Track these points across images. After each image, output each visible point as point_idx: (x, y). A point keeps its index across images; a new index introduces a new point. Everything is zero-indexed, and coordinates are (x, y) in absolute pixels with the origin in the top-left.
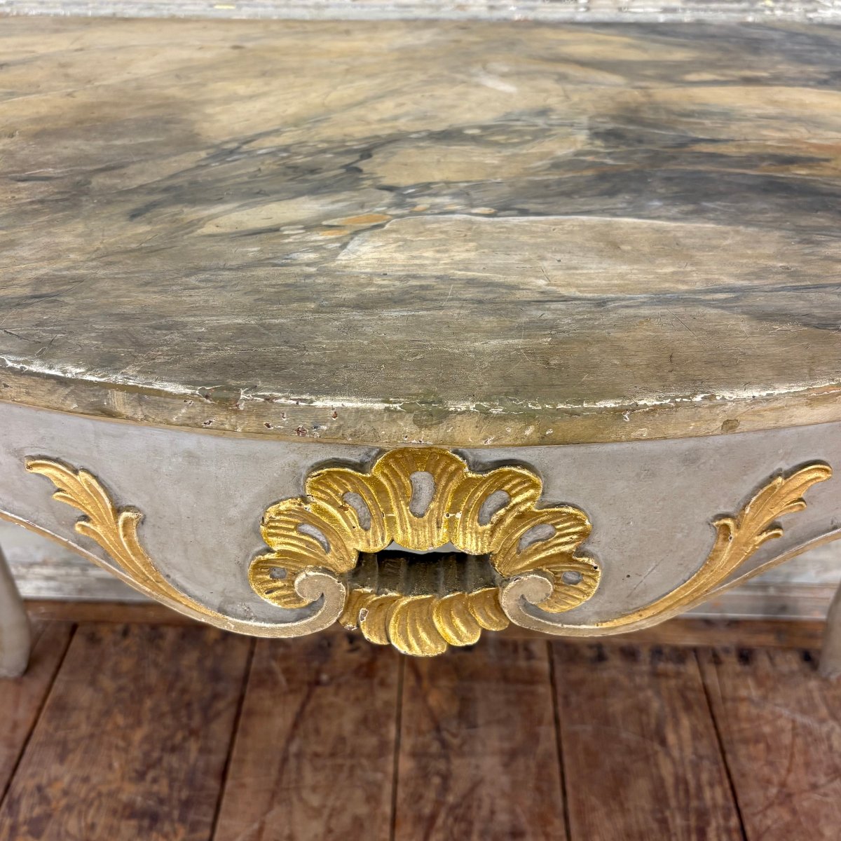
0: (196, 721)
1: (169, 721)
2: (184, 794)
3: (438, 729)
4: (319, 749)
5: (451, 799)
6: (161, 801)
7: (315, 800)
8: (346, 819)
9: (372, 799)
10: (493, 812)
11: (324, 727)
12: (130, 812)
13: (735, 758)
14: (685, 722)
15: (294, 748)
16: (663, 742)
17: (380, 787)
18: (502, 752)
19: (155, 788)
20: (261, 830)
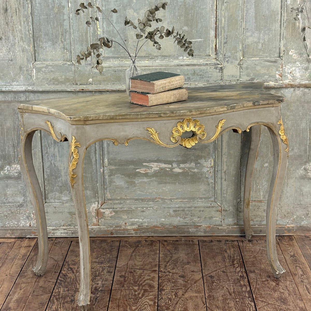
0: (108, 252)
1: (101, 252)
2: (108, 260)
3: (169, 251)
4: (140, 254)
5: (173, 259)
6: (103, 261)
7: (140, 260)
8: (148, 262)
9: (154, 259)
10: (183, 260)
11: (141, 252)
12: (96, 262)
13: (244, 253)
14: (232, 249)
15: (134, 254)
16: (226, 252)
17: (156, 258)
18: (185, 254)
19: (101, 260)
20: (127, 264)
